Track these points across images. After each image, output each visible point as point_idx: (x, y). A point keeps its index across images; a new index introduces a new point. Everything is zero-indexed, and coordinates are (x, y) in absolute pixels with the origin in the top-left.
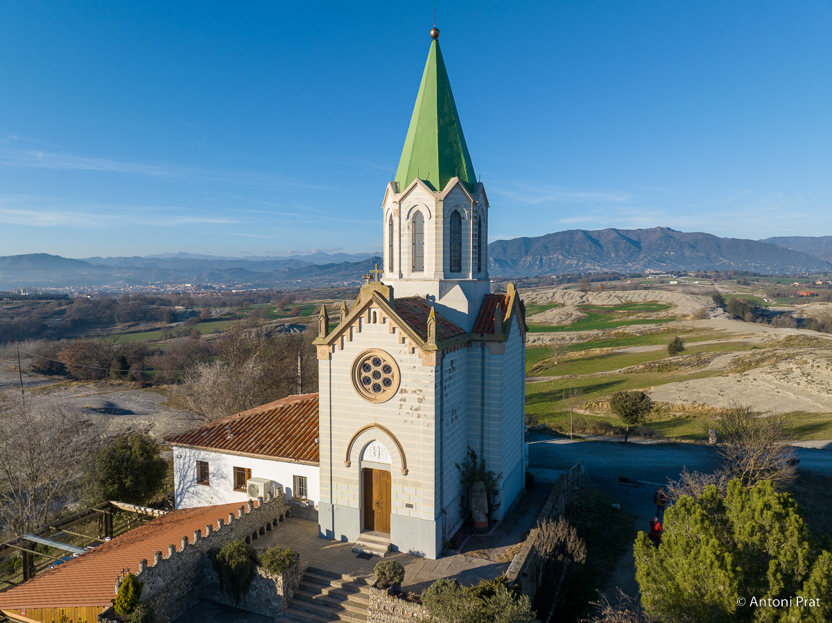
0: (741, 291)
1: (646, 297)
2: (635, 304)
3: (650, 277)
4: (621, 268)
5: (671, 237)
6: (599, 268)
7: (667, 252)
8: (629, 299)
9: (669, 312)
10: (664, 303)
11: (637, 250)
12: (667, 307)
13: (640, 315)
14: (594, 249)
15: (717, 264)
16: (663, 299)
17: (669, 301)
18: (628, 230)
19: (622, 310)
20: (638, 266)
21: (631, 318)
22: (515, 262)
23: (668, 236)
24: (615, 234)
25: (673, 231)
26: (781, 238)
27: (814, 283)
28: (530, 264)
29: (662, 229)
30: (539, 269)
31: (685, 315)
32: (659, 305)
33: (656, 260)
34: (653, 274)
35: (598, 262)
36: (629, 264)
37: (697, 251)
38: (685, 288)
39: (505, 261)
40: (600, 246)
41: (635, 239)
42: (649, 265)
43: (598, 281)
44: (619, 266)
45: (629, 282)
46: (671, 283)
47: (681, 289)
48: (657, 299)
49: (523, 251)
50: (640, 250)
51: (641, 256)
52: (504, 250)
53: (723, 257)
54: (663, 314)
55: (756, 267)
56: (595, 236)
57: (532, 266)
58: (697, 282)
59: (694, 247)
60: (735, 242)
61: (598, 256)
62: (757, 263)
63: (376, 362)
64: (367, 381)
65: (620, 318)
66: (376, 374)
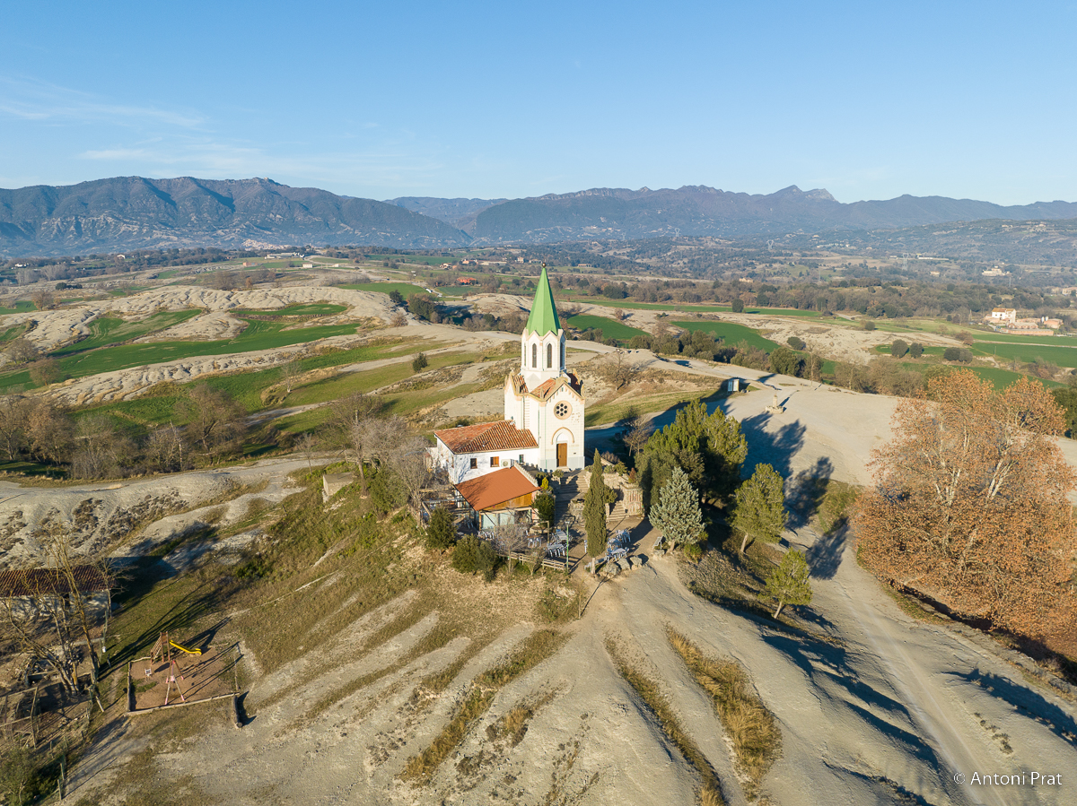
0: (395, 278)
1: (311, 295)
2: (301, 306)
3: (268, 257)
4: (208, 237)
5: (276, 193)
6: (176, 238)
7: (271, 215)
8: (291, 299)
9: (349, 314)
10: (336, 303)
11: (229, 210)
12: (342, 308)
13: (316, 320)
14: (163, 207)
15: (339, 233)
16: (333, 298)
17: (342, 300)
18: (213, 181)
19: (293, 314)
20: (233, 236)
21: (306, 324)
22: (31, 229)
23: (270, 188)
24: (193, 187)
25: (277, 184)
27: (461, 263)
28: (59, 230)
29: (261, 180)
30: (76, 239)
31: (369, 319)
32: (330, 306)
33: (257, 227)
34: (272, 251)
35: (172, 227)
36: (220, 232)
37: (311, 214)
39: (13, 226)
40: (173, 203)
41: (225, 194)
42: (248, 233)
43: (197, 263)
44: (205, 235)
45: (245, 264)
46: (305, 266)
48: (326, 298)
49: (44, 208)
50: (233, 210)
51: (236, 220)
52: (8, 206)
53: (345, 223)
54: (342, 318)
55: (386, 237)
56: (163, 188)
57: (63, 235)
58: (337, 265)
59: (307, 209)
60: (359, 203)
61: (171, 219)
62: (387, 232)
63: (562, 405)
64: (558, 412)
65: (293, 325)
66: (562, 410)
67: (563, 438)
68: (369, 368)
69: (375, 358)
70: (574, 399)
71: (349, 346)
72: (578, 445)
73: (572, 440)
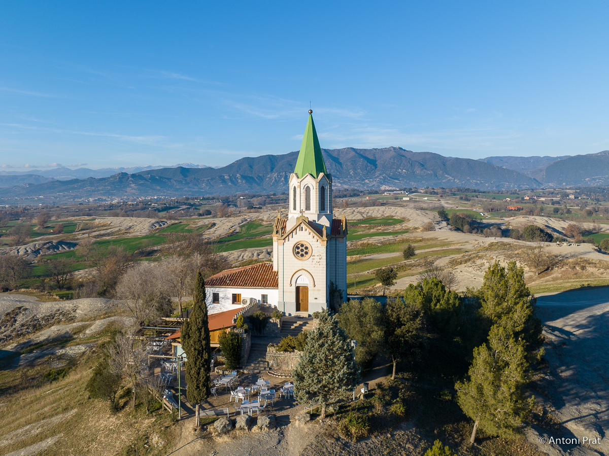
0: (463, 206)
1: (383, 212)
2: (375, 219)
3: (385, 194)
4: (359, 184)
5: (403, 156)
6: (340, 185)
7: (400, 170)
8: (369, 214)
9: (403, 225)
10: (399, 218)
11: (373, 167)
12: (401, 221)
13: (379, 228)
14: (334, 166)
15: (444, 181)
16: (398, 214)
17: (403, 216)
18: (365, 150)
19: (365, 224)
20: (375, 183)
21: (372, 231)
22: (261, 179)
23: (400, 154)
24: (353, 153)
25: (405, 150)
26: (496, 158)
27: (522, 198)
28: (276, 180)
29: (394, 148)
30: (284, 185)
31: (416, 228)
32: (395, 219)
33: (390, 178)
34: (389, 191)
35: (338, 178)
36: (366, 181)
37: (426, 169)
38: (416, 204)
39: (252, 178)
40: (340, 164)
41: (371, 157)
42: (384, 182)
43: (340, 197)
44: (357, 183)
45: (367, 198)
46: (404, 199)
47: (412, 205)
48: (393, 214)
49: (269, 168)
50: (376, 167)
51: (377, 174)
52: (251, 167)
53: (448, 174)
54: (398, 227)
55: (476, 184)
56: (335, 155)
57: (277, 183)
58: (426, 198)
59: (423, 165)
60: (458, 161)
61: (338, 173)
62: (477, 180)
63: (302, 245)
64: (298, 253)
65: (363, 231)
66: (302, 250)
67: (304, 281)
68: (383, 257)
69: (394, 251)
70: (315, 240)
71: (382, 243)
72: (319, 290)
73: (312, 283)
